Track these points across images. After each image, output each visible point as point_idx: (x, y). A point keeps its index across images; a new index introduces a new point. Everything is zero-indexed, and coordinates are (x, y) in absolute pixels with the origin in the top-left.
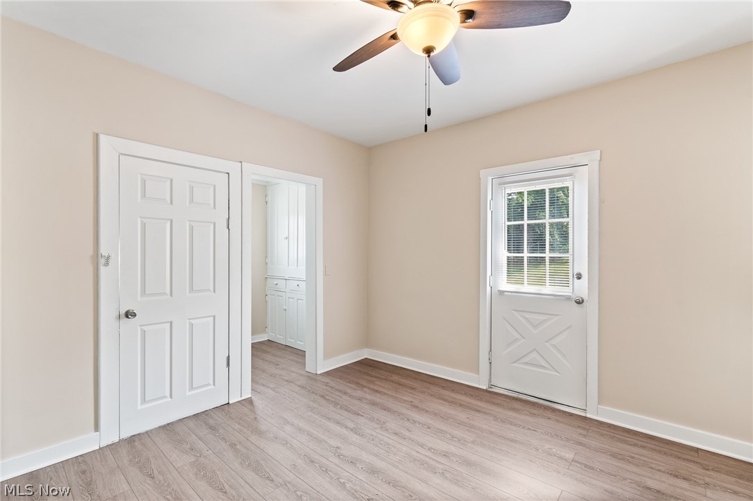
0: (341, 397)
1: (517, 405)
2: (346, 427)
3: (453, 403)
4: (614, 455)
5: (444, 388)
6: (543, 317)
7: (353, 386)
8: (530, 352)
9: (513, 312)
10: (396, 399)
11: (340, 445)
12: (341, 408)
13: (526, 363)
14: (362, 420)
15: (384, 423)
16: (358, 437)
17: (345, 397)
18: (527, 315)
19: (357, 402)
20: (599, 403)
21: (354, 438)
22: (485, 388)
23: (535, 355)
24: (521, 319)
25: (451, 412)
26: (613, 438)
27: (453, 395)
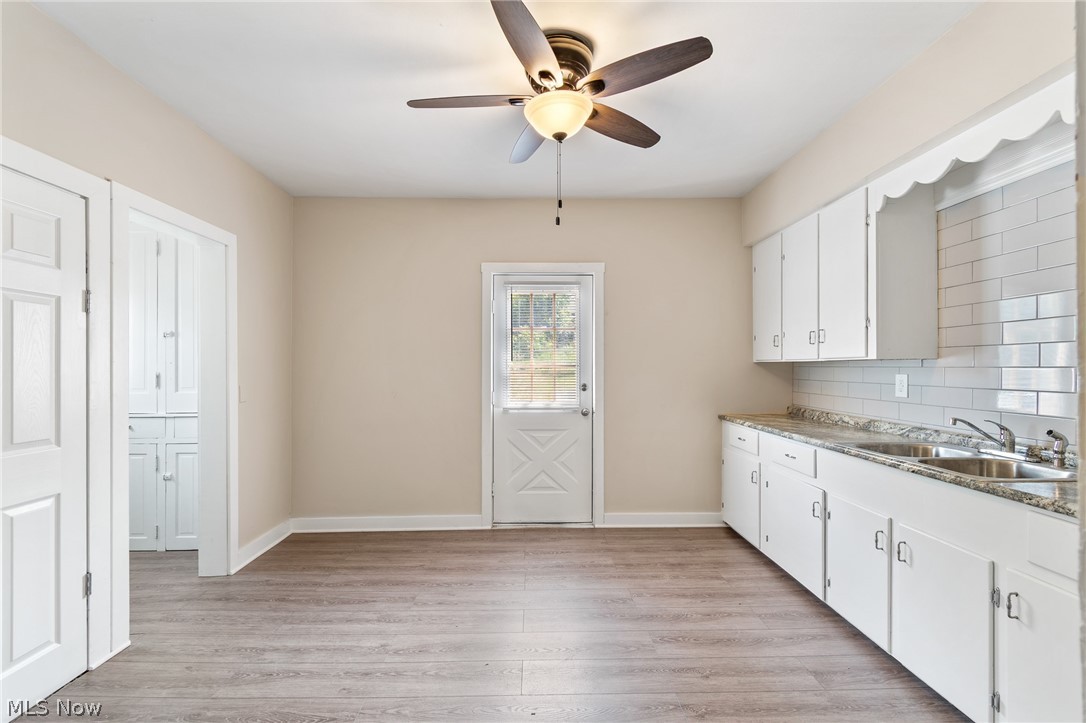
0: (315, 591)
1: (534, 535)
2: (368, 621)
3: (469, 552)
4: (637, 550)
5: (444, 540)
6: (551, 434)
7: (315, 572)
8: (539, 474)
9: (521, 432)
10: (399, 568)
11: (384, 642)
12: (331, 603)
13: (534, 488)
14: (380, 606)
15: (414, 598)
16: (396, 624)
17: (320, 589)
18: (535, 434)
19: (347, 589)
20: (605, 511)
21: (393, 627)
22: (489, 527)
23: (543, 476)
24: (529, 439)
25: (477, 561)
26: (625, 538)
27: (461, 544)
